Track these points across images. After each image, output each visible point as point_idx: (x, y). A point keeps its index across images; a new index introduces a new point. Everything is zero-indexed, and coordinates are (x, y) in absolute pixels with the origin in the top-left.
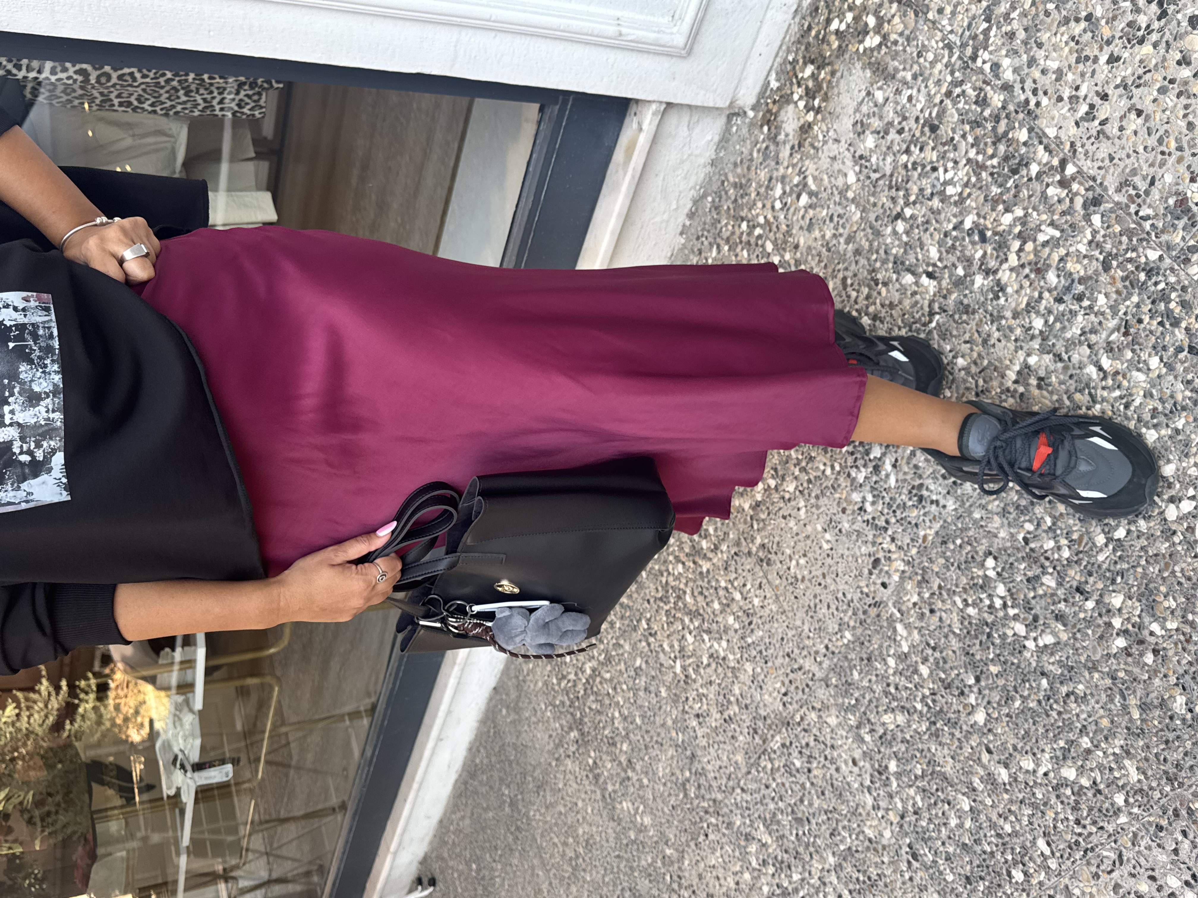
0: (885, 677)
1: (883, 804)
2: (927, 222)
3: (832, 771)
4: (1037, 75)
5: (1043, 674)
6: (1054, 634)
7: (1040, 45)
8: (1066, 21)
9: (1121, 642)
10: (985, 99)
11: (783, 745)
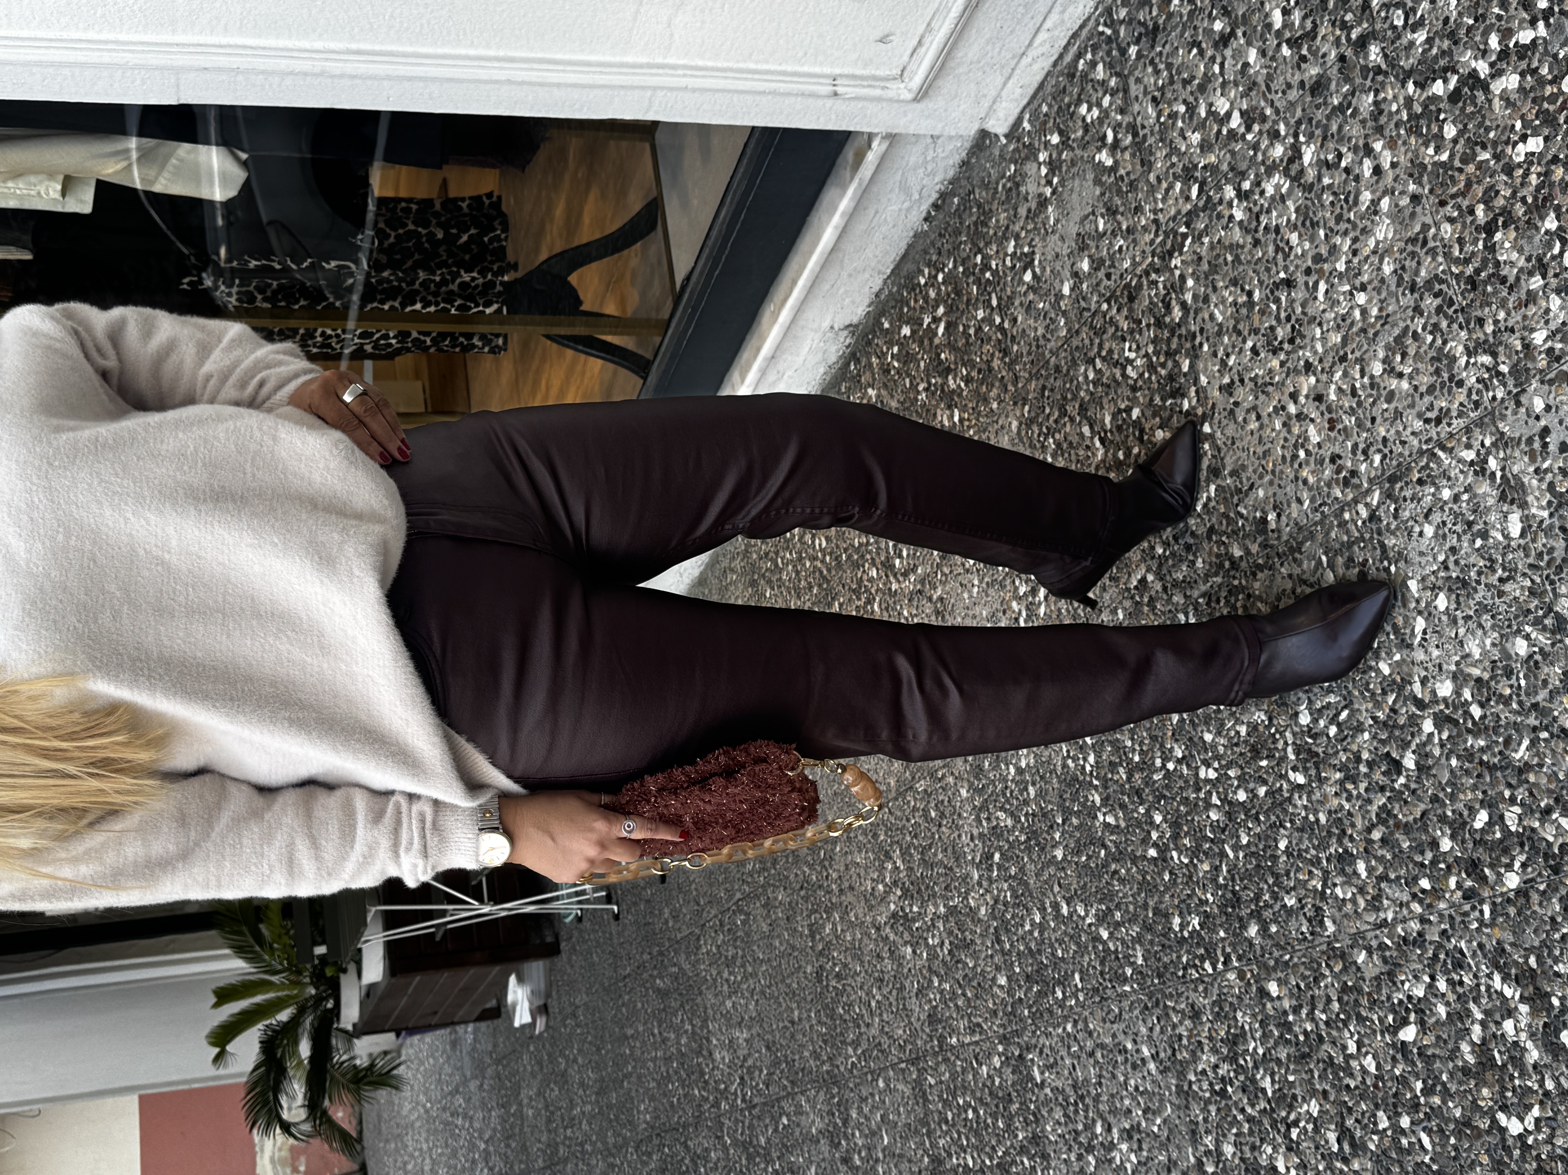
0: (1005, 780)
1: (985, 884)
2: (1108, 386)
3: (956, 835)
4: (1207, 317)
5: (1104, 846)
6: (1117, 818)
7: (1215, 289)
8: (1234, 282)
9: (1152, 853)
10: (1169, 304)
11: (925, 791)
